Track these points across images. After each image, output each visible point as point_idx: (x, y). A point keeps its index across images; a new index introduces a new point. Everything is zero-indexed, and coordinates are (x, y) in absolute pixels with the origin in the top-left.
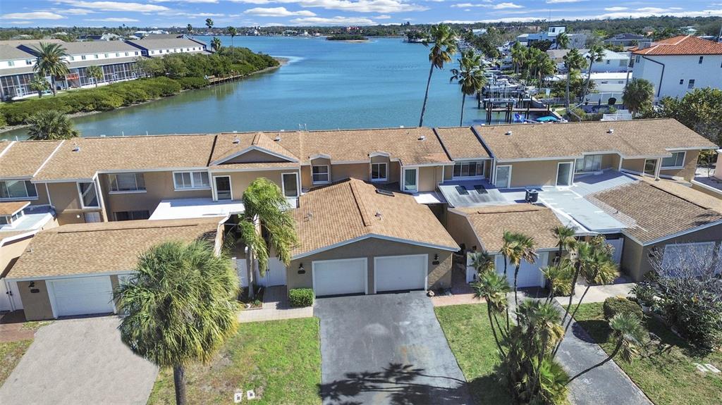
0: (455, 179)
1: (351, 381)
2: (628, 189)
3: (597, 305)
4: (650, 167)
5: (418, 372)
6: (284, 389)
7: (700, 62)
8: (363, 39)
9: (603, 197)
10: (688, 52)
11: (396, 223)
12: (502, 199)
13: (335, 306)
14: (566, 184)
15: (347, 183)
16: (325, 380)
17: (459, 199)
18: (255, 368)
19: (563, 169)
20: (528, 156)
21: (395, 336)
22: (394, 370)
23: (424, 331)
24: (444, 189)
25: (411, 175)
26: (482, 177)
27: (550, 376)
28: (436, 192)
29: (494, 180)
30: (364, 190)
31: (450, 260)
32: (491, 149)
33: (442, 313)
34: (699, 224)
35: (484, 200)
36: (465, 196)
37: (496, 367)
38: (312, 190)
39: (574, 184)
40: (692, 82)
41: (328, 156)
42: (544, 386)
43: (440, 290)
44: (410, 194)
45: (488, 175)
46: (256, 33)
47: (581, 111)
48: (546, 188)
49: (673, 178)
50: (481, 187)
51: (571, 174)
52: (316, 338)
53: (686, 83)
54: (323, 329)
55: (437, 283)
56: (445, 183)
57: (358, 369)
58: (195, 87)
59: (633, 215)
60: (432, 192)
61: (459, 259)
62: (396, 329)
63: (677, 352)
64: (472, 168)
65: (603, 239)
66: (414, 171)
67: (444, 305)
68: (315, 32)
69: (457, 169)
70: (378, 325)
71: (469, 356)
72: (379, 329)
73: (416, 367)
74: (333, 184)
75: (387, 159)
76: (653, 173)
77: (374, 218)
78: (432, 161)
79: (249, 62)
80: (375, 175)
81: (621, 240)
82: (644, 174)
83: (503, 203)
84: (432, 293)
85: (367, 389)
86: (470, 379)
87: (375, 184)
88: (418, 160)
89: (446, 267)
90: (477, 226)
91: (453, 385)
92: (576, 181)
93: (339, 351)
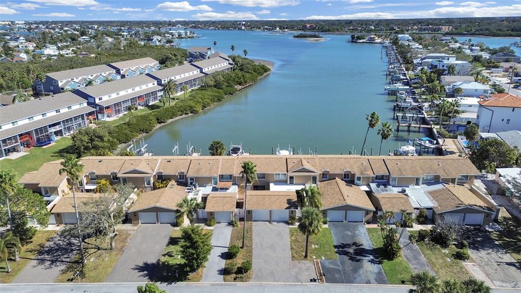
0: (376, 181)
1: (342, 245)
2: (440, 190)
3: (417, 231)
4: (453, 181)
5: (361, 245)
6: (325, 246)
7: (513, 111)
8: (319, 37)
9: (431, 193)
10: (506, 106)
11: (354, 200)
12: (393, 191)
13: (334, 225)
14: (419, 185)
15: (335, 180)
16: (335, 245)
17: (377, 190)
18: (316, 240)
19: (418, 180)
20: (403, 175)
21: (354, 235)
22: (355, 244)
23: (363, 235)
24: (371, 184)
25: (359, 179)
26: (386, 181)
27: (396, 247)
28: (368, 186)
29: (391, 182)
30: (342, 184)
31: (372, 213)
32: (390, 171)
33: (368, 229)
34: (457, 207)
35: (386, 191)
36: (379, 188)
37: (383, 245)
38: (321, 182)
39: (422, 185)
40: (508, 120)
41: (328, 170)
42: (394, 249)
43: (368, 223)
44: (358, 186)
45: (388, 180)
46: (243, 28)
47: (446, 132)
48: (411, 187)
49: (465, 185)
50: (385, 185)
51: (421, 181)
52: (330, 234)
53: (505, 121)
54: (332, 232)
55: (367, 220)
56: (372, 182)
57: (345, 243)
58: (231, 94)
59: (437, 201)
60: (367, 185)
61: (375, 213)
62: (354, 233)
63: (438, 246)
64: (382, 177)
65: (425, 210)
66: (360, 177)
67: (369, 227)
68: (284, 28)
69: (377, 178)
70: (349, 232)
71: (376, 242)
72: (349, 233)
73: (361, 243)
74: (329, 180)
75: (350, 172)
76: (454, 183)
77: (347, 197)
78: (367, 175)
79: (254, 72)
80: (345, 178)
81: (432, 210)
82: (450, 183)
83: (393, 193)
84: (366, 223)
85: (347, 247)
86: (375, 248)
87: (346, 181)
88: (362, 174)
89: (371, 215)
90: (382, 202)
91: (371, 249)
92: (423, 184)
93: (338, 238)
